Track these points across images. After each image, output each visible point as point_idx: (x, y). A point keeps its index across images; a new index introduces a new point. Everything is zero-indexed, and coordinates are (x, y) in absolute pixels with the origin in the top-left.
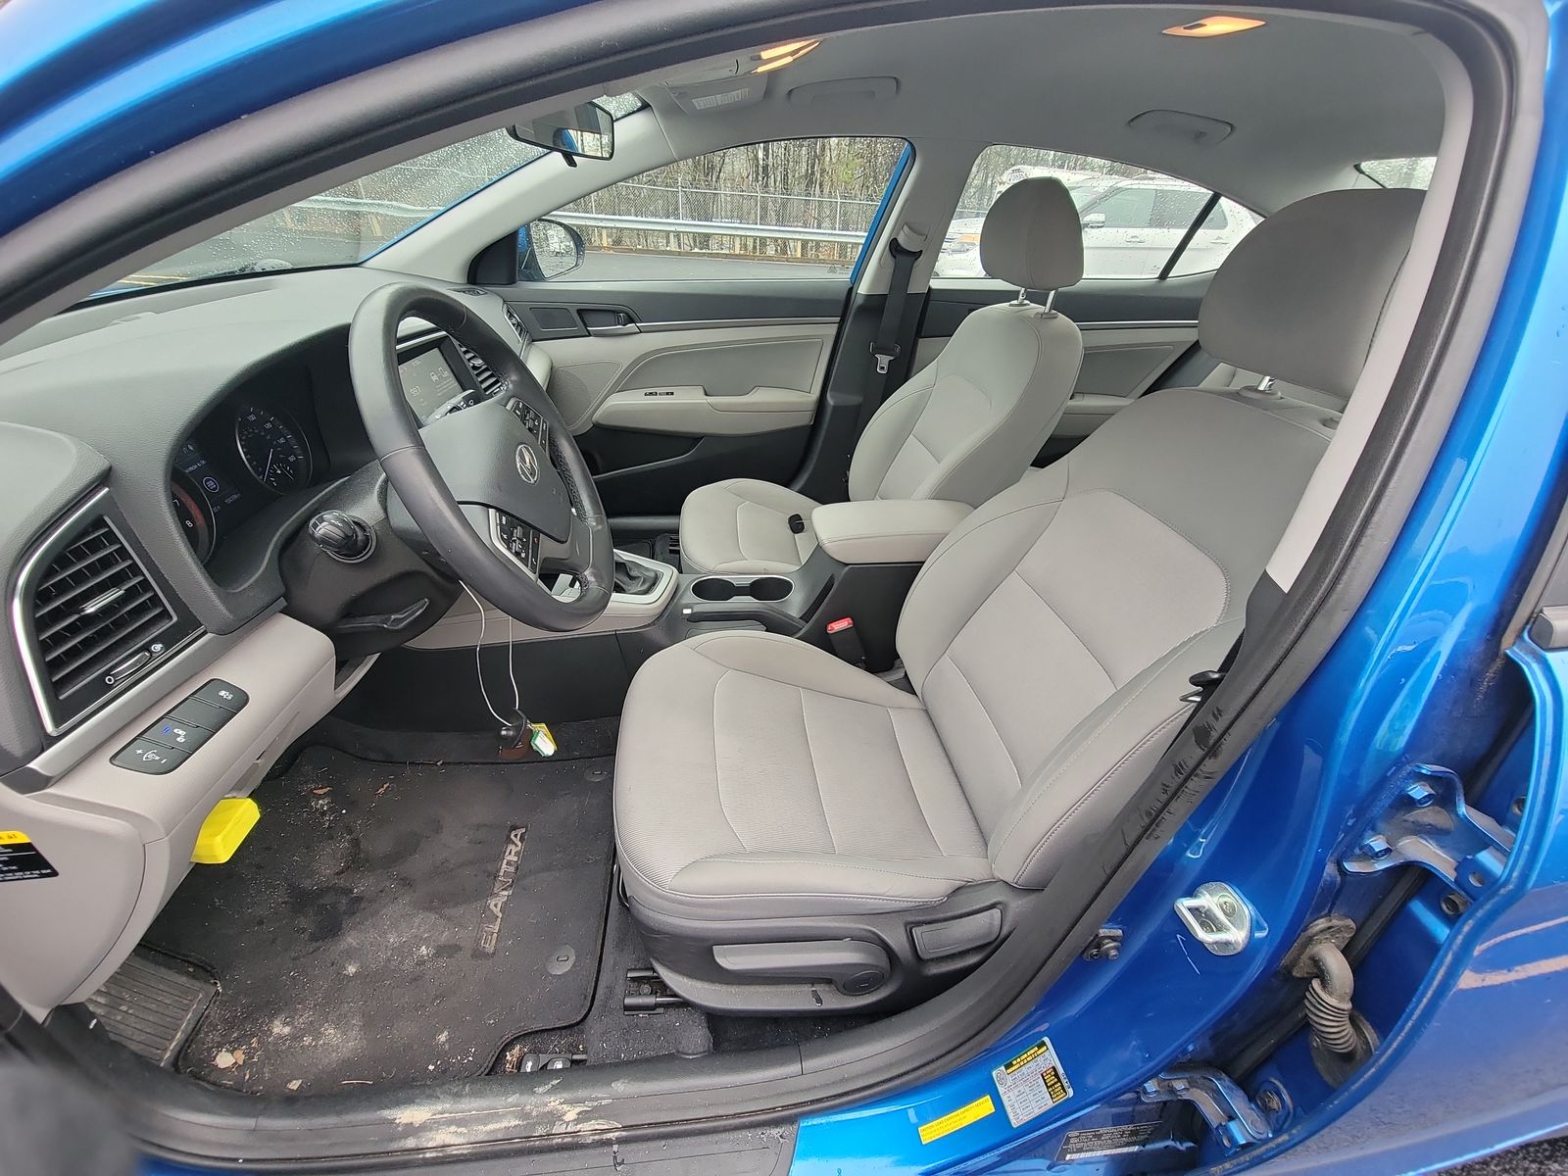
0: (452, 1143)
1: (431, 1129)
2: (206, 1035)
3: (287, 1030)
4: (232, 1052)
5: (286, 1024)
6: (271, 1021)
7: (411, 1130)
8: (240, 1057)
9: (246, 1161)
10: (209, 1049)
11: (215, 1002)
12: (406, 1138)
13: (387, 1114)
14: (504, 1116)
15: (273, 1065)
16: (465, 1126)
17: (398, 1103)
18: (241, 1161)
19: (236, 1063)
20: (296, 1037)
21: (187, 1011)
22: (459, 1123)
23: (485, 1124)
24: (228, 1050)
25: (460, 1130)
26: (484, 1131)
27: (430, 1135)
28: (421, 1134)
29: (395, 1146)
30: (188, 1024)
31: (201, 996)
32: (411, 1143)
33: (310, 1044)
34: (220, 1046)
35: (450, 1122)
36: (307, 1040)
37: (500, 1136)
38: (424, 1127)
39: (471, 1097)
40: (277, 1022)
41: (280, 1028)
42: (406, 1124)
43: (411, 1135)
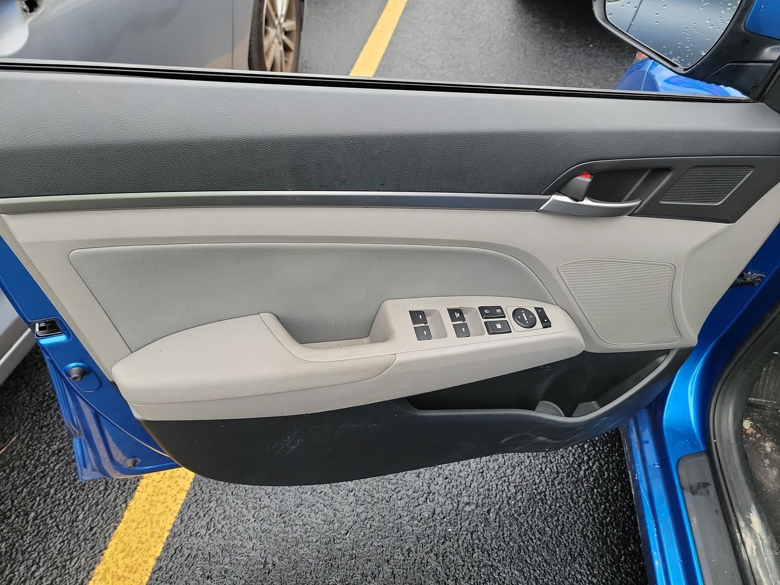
0: (747, 548)
1: (751, 534)
2: (756, 412)
3: (769, 450)
4: (751, 427)
5: (772, 448)
6: (771, 440)
7: (748, 522)
8: (750, 431)
9: (715, 443)
10: (749, 416)
11: (772, 410)
12: (744, 521)
13: (753, 508)
14: (768, 578)
15: (750, 447)
16: (757, 554)
17: (760, 513)
18: (715, 441)
19: (746, 430)
20: (767, 455)
21: (766, 398)
22: (758, 550)
23: (761, 567)
24: (751, 424)
25: (754, 551)
26: (757, 565)
27: (748, 534)
28: (747, 528)
29: (738, 515)
30: (759, 402)
31: (775, 402)
32: (742, 524)
33: (765, 463)
34: (752, 420)
35: (757, 544)
36: (767, 462)
37: (757, 577)
38: (751, 530)
39: (773, 556)
40: (771, 444)
41: (768, 446)
42: (750, 520)
43: (746, 524)
